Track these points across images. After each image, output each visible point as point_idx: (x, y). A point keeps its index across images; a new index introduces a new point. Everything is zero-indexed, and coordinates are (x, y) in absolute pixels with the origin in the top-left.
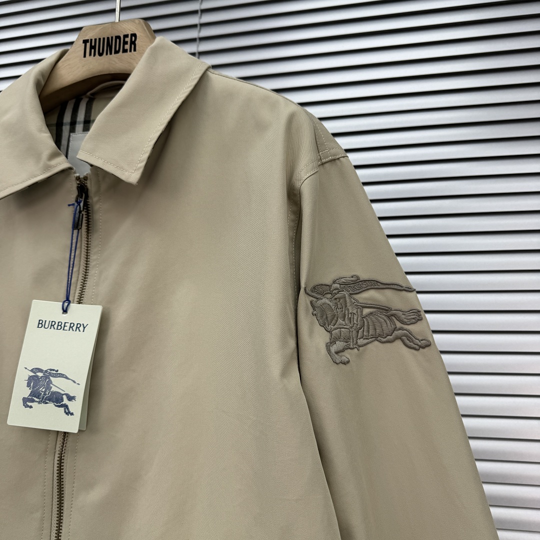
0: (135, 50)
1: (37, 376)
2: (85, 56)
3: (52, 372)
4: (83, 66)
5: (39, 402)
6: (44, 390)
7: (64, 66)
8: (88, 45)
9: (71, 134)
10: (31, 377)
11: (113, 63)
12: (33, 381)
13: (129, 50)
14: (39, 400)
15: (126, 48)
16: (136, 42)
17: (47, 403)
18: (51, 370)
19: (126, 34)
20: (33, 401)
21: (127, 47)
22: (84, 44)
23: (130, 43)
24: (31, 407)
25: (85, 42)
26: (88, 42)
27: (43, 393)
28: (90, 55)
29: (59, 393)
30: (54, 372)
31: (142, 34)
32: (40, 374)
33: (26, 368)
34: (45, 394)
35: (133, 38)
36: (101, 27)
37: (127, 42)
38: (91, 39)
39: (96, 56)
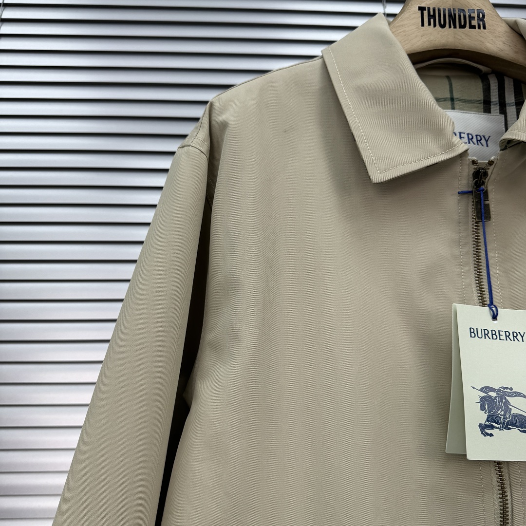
0: (484, 28)
1: (490, 397)
2: (423, 25)
3: (506, 390)
4: (422, 36)
5: (500, 429)
6: (502, 413)
7: (399, 31)
8: (426, 13)
10: (482, 398)
11: (459, 37)
12: (485, 402)
13: (477, 27)
14: (499, 426)
15: (472, 24)
16: (485, 19)
17: (509, 429)
18: (504, 388)
19: (471, 8)
20: (492, 427)
21: (475, 23)
22: (420, 11)
23: (478, 20)
24: (491, 435)
25: (422, 9)
26: (426, 10)
27: (502, 417)
28: (429, 24)
29: (522, 415)
30: (508, 390)
31: (490, 12)
32: (493, 394)
33: (474, 388)
34: (505, 418)
35: (481, 14)
37: (474, 17)
38: (428, 8)
39: (436, 27)
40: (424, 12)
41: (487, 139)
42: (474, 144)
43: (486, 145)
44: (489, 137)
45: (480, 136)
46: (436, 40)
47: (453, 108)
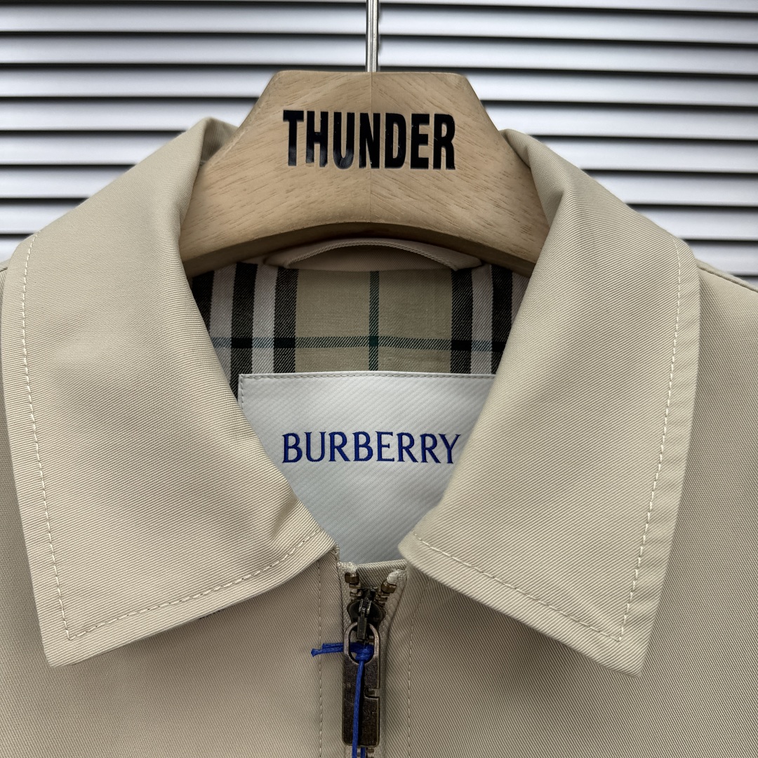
0: (450, 165)
2: (292, 160)
4: (288, 191)
8: (302, 127)
9: (241, 376)
11: (384, 192)
13: (431, 162)
15: (420, 155)
16: (454, 141)
19: (421, 112)
21: (426, 151)
22: (287, 123)
23: (435, 142)
25: (292, 117)
26: (301, 119)
28: (310, 157)
31: (469, 120)
35: (444, 128)
36: (342, 81)
37: (426, 136)
38: (309, 112)
39: (327, 166)
40: (299, 124)
41: (450, 443)
42: (414, 460)
43: (446, 459)
44: (458, 436)
45: (432, 436)
46: (323, 201)
47: (373, 366)
